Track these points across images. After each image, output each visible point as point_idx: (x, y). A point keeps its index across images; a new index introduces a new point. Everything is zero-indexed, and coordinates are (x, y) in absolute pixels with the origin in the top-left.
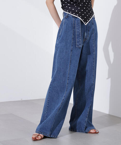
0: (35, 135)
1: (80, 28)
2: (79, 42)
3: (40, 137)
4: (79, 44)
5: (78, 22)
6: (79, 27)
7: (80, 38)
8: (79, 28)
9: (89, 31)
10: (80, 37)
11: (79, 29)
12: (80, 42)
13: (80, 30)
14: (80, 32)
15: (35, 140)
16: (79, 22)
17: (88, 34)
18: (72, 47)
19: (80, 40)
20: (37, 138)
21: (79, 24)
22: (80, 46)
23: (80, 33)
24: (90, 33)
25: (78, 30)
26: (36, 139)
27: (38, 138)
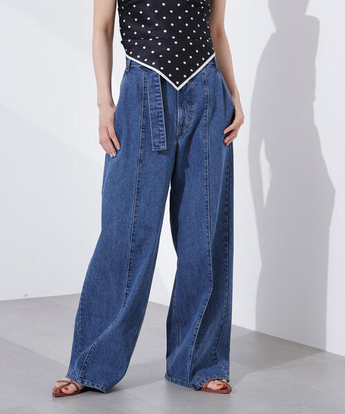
0: (63, 381)
1: (160, 96)
2: (160, 135)
3: (72, 388)
4: (160, 142)
5: (153, 81)
6: (157, 95)
7: (161, 125)
8: (158, 99)
9: (191, 103)
10: (162, 121)
11: (157, 101)
12: (161, 137)
13: (160, 104)
14: (161, 108)
15: (59, 394)
16: (157, 81)
17: (191, 111)
18: (141, 151)
19: (162, 131)
20: (63, 390)
21: (158, 86)
22: (163, 147)
23: (161, 112)
24: (194, 108)
25: (155, 103)
26: (62, 392)
27: (67, 389)
